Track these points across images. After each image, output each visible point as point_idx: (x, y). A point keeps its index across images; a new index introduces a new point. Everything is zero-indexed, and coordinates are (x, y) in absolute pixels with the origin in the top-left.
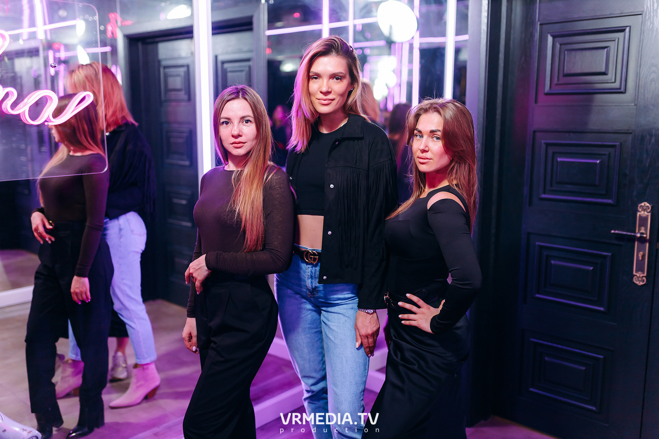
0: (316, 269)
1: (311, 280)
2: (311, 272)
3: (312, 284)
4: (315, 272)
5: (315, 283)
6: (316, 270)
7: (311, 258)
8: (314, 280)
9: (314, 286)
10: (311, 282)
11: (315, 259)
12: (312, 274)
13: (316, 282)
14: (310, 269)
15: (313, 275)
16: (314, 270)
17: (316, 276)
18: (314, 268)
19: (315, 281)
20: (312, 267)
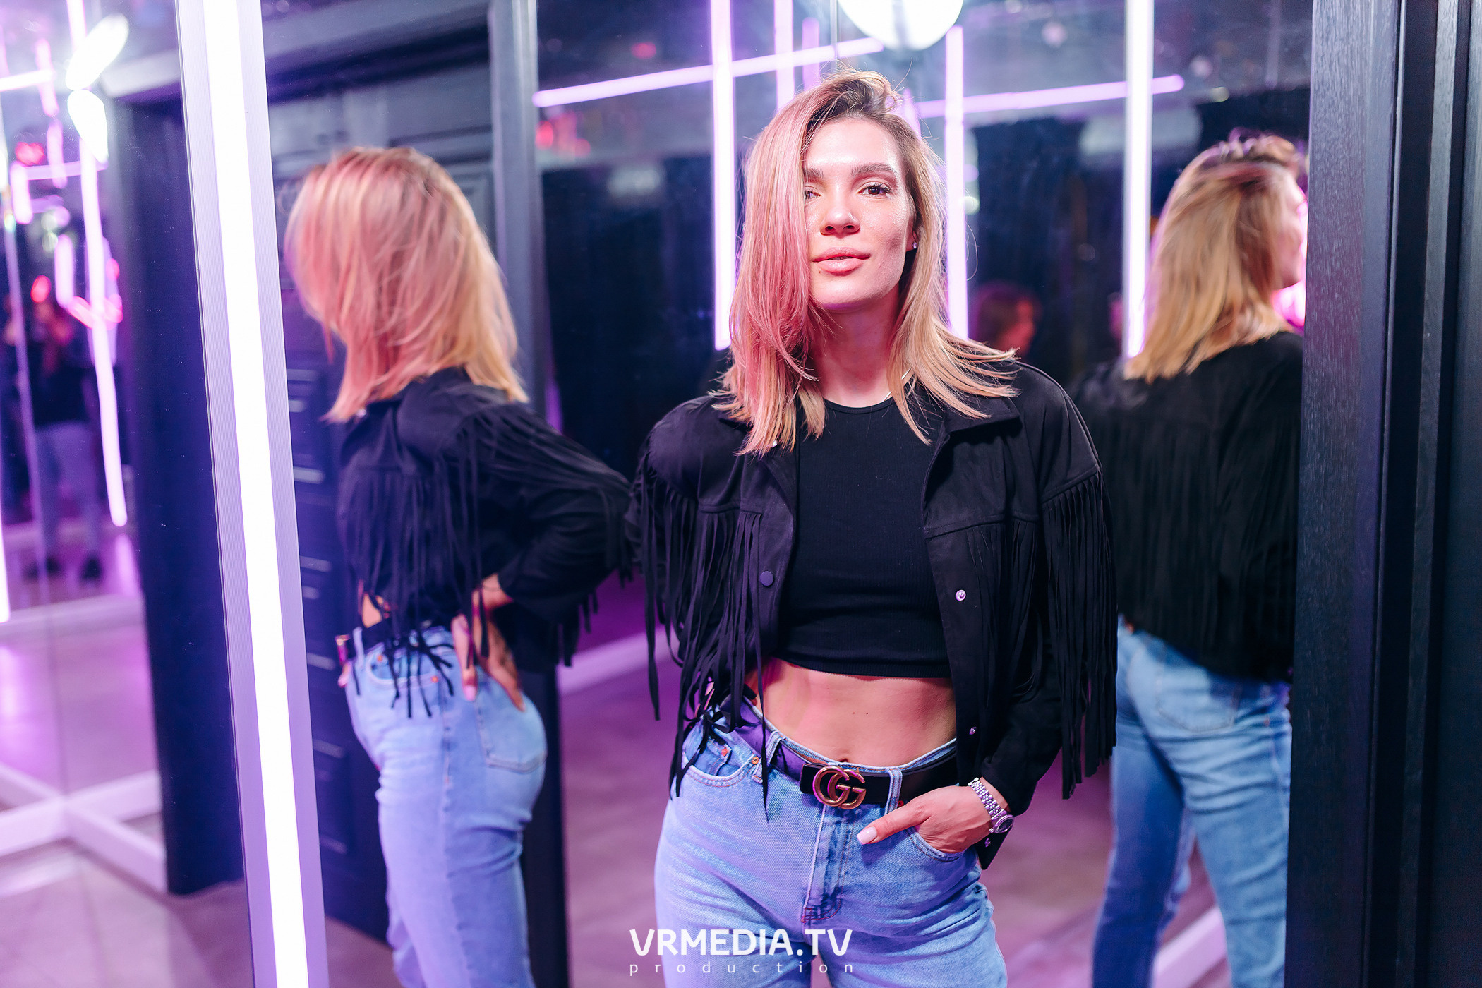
0: (851, 828)
1: (827, 866)
2: (833, 838)
3: (827, 881)
4: (847, 837)
5: (840, 877)
6: (849, 832)
7: (839, 792)
8: (837, 865)
9: (833, 887)
10: (826, 874)
11: (852, 796)
12: (836, 846)
13: (843, 873)
14: (829, 830)
15: (837, 850)
16: (842, 834)
17: (846, 853)
18: (843, 827)
19: (840, 870)
20: (838, 823)
